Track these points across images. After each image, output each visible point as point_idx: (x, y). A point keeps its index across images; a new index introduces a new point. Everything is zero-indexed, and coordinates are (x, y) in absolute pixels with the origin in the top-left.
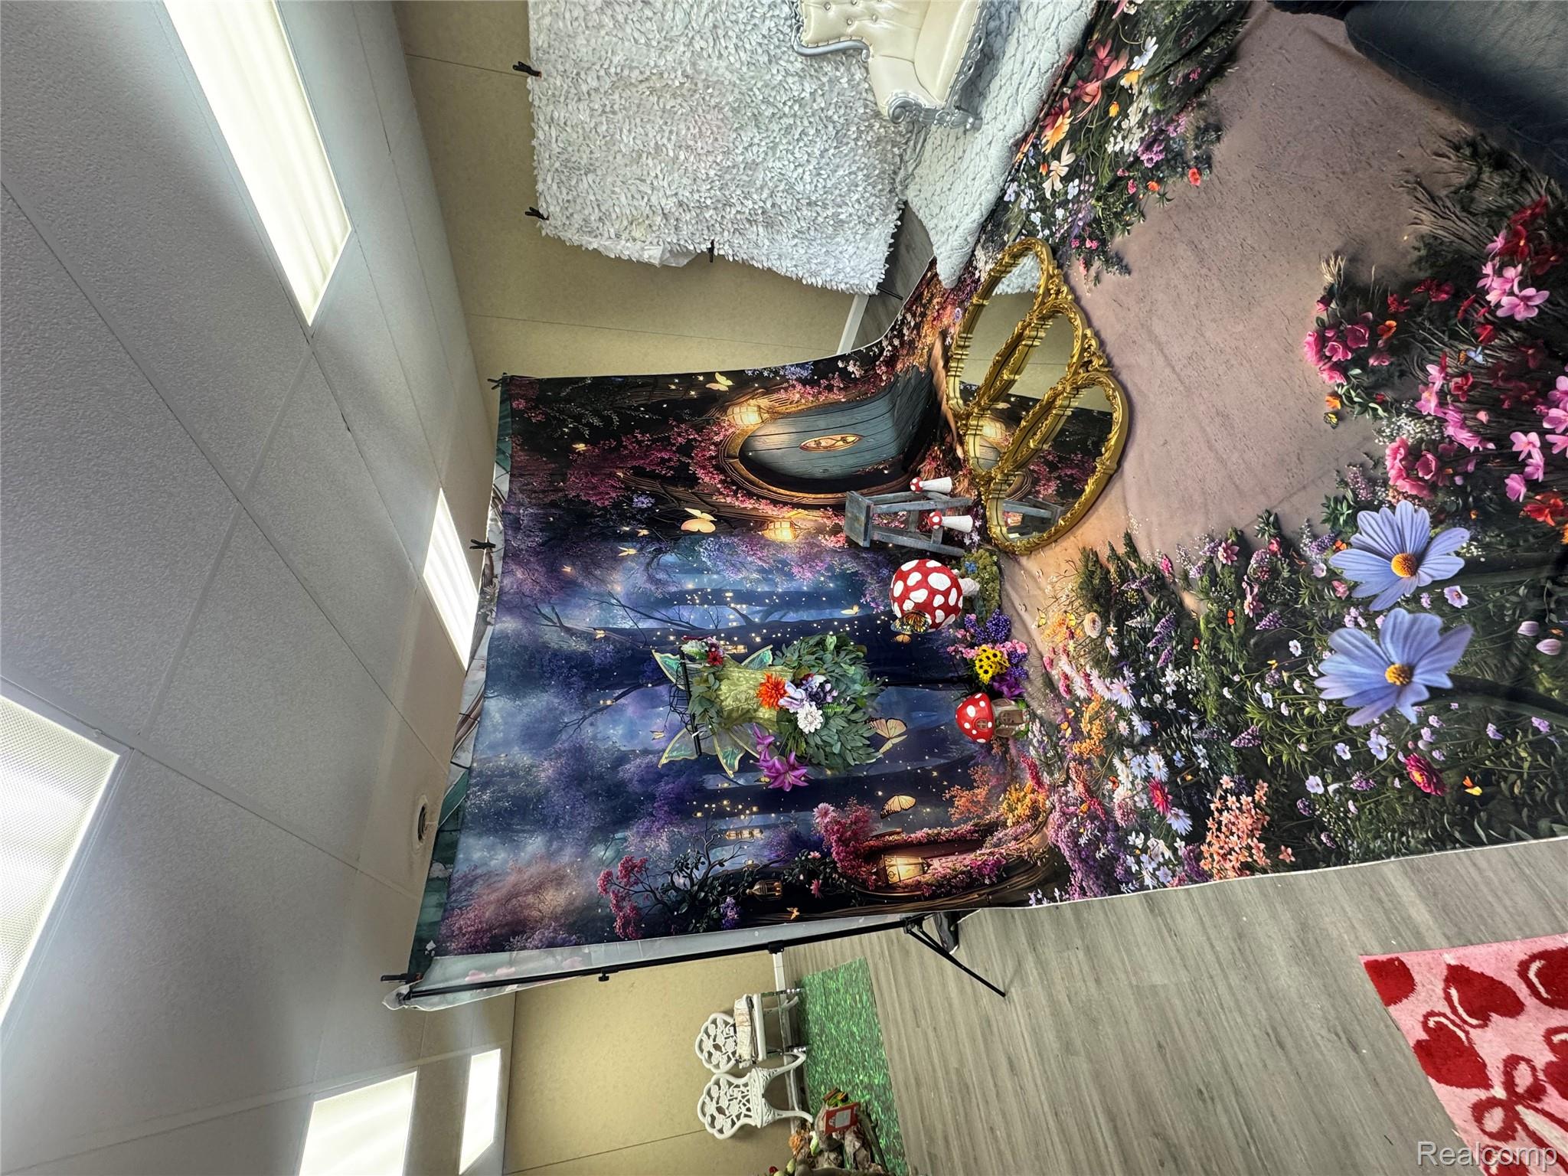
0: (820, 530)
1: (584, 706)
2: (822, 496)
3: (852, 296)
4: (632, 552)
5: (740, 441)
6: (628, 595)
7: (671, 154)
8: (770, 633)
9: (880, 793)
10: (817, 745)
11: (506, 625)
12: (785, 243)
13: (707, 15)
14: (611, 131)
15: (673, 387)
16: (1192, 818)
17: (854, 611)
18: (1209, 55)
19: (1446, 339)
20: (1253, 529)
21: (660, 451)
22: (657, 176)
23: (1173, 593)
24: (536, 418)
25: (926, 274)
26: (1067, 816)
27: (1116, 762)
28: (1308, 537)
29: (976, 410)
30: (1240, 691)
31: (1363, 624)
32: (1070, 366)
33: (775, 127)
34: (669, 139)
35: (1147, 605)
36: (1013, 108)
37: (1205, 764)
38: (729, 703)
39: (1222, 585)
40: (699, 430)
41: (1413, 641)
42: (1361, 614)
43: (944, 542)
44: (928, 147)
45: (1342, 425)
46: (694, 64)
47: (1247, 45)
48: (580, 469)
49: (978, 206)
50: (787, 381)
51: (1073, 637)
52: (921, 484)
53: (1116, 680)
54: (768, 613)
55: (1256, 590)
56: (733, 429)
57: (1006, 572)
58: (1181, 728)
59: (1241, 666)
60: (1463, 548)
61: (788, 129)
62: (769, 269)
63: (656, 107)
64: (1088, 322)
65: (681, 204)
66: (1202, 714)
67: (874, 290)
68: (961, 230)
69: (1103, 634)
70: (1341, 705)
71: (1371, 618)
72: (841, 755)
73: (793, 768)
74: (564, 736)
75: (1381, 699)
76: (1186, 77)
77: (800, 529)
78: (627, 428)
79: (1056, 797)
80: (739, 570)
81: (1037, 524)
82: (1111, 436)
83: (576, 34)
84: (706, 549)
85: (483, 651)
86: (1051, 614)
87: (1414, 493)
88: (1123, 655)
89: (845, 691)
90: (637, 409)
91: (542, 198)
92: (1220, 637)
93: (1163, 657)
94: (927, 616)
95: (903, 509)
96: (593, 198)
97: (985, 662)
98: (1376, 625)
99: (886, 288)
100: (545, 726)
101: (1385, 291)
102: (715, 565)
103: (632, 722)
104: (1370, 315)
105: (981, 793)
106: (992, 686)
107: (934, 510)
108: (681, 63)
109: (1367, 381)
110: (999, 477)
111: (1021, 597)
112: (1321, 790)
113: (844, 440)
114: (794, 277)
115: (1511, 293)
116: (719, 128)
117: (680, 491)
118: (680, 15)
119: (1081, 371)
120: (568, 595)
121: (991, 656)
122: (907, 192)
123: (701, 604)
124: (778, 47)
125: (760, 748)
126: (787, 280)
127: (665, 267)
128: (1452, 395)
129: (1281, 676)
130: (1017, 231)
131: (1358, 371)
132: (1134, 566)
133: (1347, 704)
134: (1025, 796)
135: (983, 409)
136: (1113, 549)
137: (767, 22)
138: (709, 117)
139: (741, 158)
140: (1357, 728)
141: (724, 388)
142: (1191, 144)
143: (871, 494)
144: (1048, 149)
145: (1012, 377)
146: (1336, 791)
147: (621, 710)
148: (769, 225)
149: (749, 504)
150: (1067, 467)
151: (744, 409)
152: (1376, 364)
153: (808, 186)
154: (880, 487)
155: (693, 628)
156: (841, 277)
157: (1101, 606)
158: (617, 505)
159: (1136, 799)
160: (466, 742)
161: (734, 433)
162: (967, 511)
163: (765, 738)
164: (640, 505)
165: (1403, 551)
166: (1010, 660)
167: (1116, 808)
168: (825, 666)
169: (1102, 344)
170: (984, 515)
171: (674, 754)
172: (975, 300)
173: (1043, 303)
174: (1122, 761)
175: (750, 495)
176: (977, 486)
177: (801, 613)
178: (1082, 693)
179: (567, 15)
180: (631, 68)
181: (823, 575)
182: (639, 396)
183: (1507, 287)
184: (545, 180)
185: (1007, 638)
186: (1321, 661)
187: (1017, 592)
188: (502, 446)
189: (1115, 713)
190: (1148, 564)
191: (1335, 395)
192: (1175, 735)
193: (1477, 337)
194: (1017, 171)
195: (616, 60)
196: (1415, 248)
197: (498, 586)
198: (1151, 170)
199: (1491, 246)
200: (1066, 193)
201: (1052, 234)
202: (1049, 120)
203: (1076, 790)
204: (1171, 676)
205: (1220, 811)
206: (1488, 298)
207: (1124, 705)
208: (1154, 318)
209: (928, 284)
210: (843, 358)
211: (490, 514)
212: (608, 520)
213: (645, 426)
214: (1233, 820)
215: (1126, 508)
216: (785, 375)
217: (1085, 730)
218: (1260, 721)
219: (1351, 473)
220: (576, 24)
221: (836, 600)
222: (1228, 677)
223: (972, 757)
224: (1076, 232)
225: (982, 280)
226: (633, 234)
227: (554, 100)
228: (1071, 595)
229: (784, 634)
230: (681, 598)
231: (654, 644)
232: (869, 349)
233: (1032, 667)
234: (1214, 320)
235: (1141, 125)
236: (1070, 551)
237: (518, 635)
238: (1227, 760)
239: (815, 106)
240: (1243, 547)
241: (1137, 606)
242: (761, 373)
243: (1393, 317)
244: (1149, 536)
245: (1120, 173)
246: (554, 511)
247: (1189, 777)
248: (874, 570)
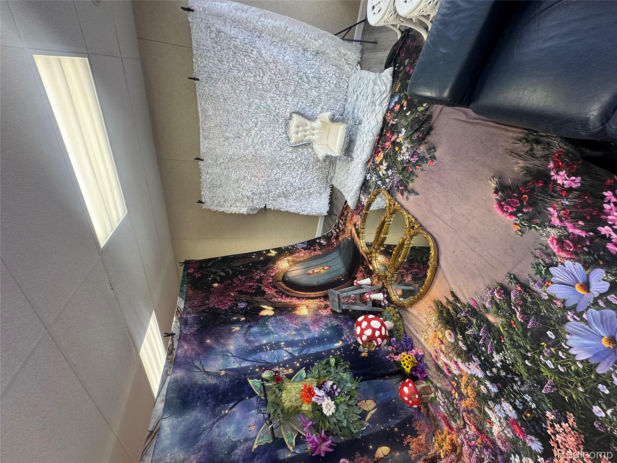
0: (319, 308)
1: (214, 415)
2: (318, 293)
3: (318, 217)
4: (238, 328)
5: (282, 274)
6: (236, 350)
7: (249, 179)
8: (303, 360)
9: (371, 447)
10: (334, 423)
11: (177, 375)
12: (292, 202)
13: (259, 139)
14: (228, 174)
15: (254, 257)
16: (540, 440)
17: (339, 344)
18: (423, 130)
19: (550, 198)
20: (506, 282)
21: (249, 283)
22: (244, 186)
23: (482, 315)
24: (198, 275)
25: (344, 206)
26: (472, 448)
27: (487, 409)
28: (532, 282)
29: (374, 250)
30: (533, 361)
31: (578, 319)
32: (406, 229)
33: (284, 167)
34: (248, 174)
35: (472, 323)
36: (363, 153)
37: (534, 406)
38: (287, 404)
39: (502, 309)
40: (265, 272)
41: (607, 323)
42: (574, 314)
43: (373, 306)
44: (337, 168)
45: (524, 235)
46: (256, 153)
47: (434, 125)
48: (215, 294)
49: (358, 182)
50: (298, 249)
51: (443, 343)
52: (358, 282)
53: (470, 363)
54: (301, 350)
55: (519, 309)
56: (279, 270)
57: (404, 316)
58: (513, 386)
59: (529, 348)
60: (605, 277)
61: (289, 168)
62: (287, 211)
63: (243, 166)
64: (409, 213)
65: (253, 193)
66: (520, 376)
67: (326, 214)
68: (354, 190)
69: (457, 340)
70: (588, 362)
71: (580, 315)
72: (348, 427)
73: (324, 440)
74: (203, 437)
75: (607, 356)
76: (418, 136)
77: (311, 308)
78: (235, 275)
79: (462, 436)
80: (286, 331)
81: (410, 293)
82: (431, 252)
83: (216, 148)
84: (271, 323)
85: (164, 392)
86: (429, 333)
87: (569, 257)
88: (469, 350)
89: (343, 388)
90: (239, 267)
91: (203, 197)
92: (512, 334)
93: (489, 348)
94: (374, 342)
95: (352, 294)
96: (221, 195)
97: (406, 362)
98: (584, 319)
99: (330, 213)
100: (193, 432)
101: (517, 186)
102: (275, 330)
103: (239, 423)
104: (516, 195)
105: (422, 437)
106: (412, 374)
107: (366, 293)
108: (251, 152)
109: (526, 217)
110: (390, 275)
111: (413, 327)
112: (603, 415)
113: (323, 269)
114: (296, 213)
115: (566, 180)
116: (265, 169)
117: (258, 298)
118: (250, 140)
119: (411, 230)
120: (208, 354)
121: (408, 358)
122: (332, 182)
123: (270, 350)
124: (283, 145)
125: (305, 429)
126: (294, 214)
127: (249, 215)
128: (564, 217)
129: (551, 350)
130: (373, 188)
131: (520, 214)
132: (459, 305)
133: (592, 362)
134: (445, 437)
135: (377, 250)
136: (447, 299)
137: (279, 139)
138: (262, 167)
139: (274, 177)
140: (604, 374)
141: (273, 255)
142: (427, 154)
143: (338, 289)
144: (378, 162)
145: (385, 236)
146: (612, 414)
147: (232, 415)
148: (285, 197)
149: (288, 300)
150: (413, 269)
151: (282, 262)
152: (526, 211)
153: (298, 184)
154: (341, 286)
155: (267, 363)
156: (313, 210)
157: (451, 326)
158: (231, 308)
159: (505, 432)
160: (150, 449)
161: (279, 271)
162: (380, 291)
163: (307, 423)
164: (241, 307)
165: (578, 282)
166: (416, 359)
167: (497, 439)
168: (332, 375)
169: (416, 219)
170: (387, 292)
171: (261, 441)
172: (364, 212)
173: (389, 209)
174: (490, 409)
175: (288, 296)
176: (381, 280)
177: (316, 348)
178: (456, 372)
179: (213, 143)
180: (235, 156)
181: (323, 328)
182: (239, 262)
183: (564, 178)
184: (204, 191)
185: (412, 348)
186: (566, 340)
187: (410, 324)
188: (182, 289)
189: (476, 381)
190: (466, 303)
191: (516, 224)
192: (511, 390)
193: (562, 196)
194: (369, 170)
195: (229, 154)
196: (522, 171)
197: (175, 354)
198: (415, 163)
199: (549, 166)
200: (388, 174)
201: (387, 187)
202: (376, 155)
203: (471, 431)
204: (497, 358)
205: (554, 435)
206: (558, 182)
207: (479, 376)
208: (433, 208)
209: (345, 209)
210: (318, 238)
211: (174, 319)
212: (227, 315)
213: (242, 273)
214: (564, 440)
215: (447, 280)
216: (297, 247)
217: (465, 393)
218: (551, 377)
219: (537, 253)
220: (216, 145)
221: (331, 340)
222: (524, 354)
223: (412, 416)
224: (395, 185)
225: (365, 205)
226: (236, 205)
227: (208, 167)
228: (435, 323)
229: (310, 361)
230: (260, 349)
231: (249, 374)
232: (328, 234)
233: (427, 361)
234: (456, 205)
235: (407, 151)
236: (429, 302)
237: (183, 379)
238: (544, 402)
239: (297, 160)
240: (505, 291)
241: (468, 324)
242: (288, 247)
243: (525, 194)
244: (461, 291)
245: (405, 165)
246: (203, 314)
247: (529, 415)
248: (345, 323)
